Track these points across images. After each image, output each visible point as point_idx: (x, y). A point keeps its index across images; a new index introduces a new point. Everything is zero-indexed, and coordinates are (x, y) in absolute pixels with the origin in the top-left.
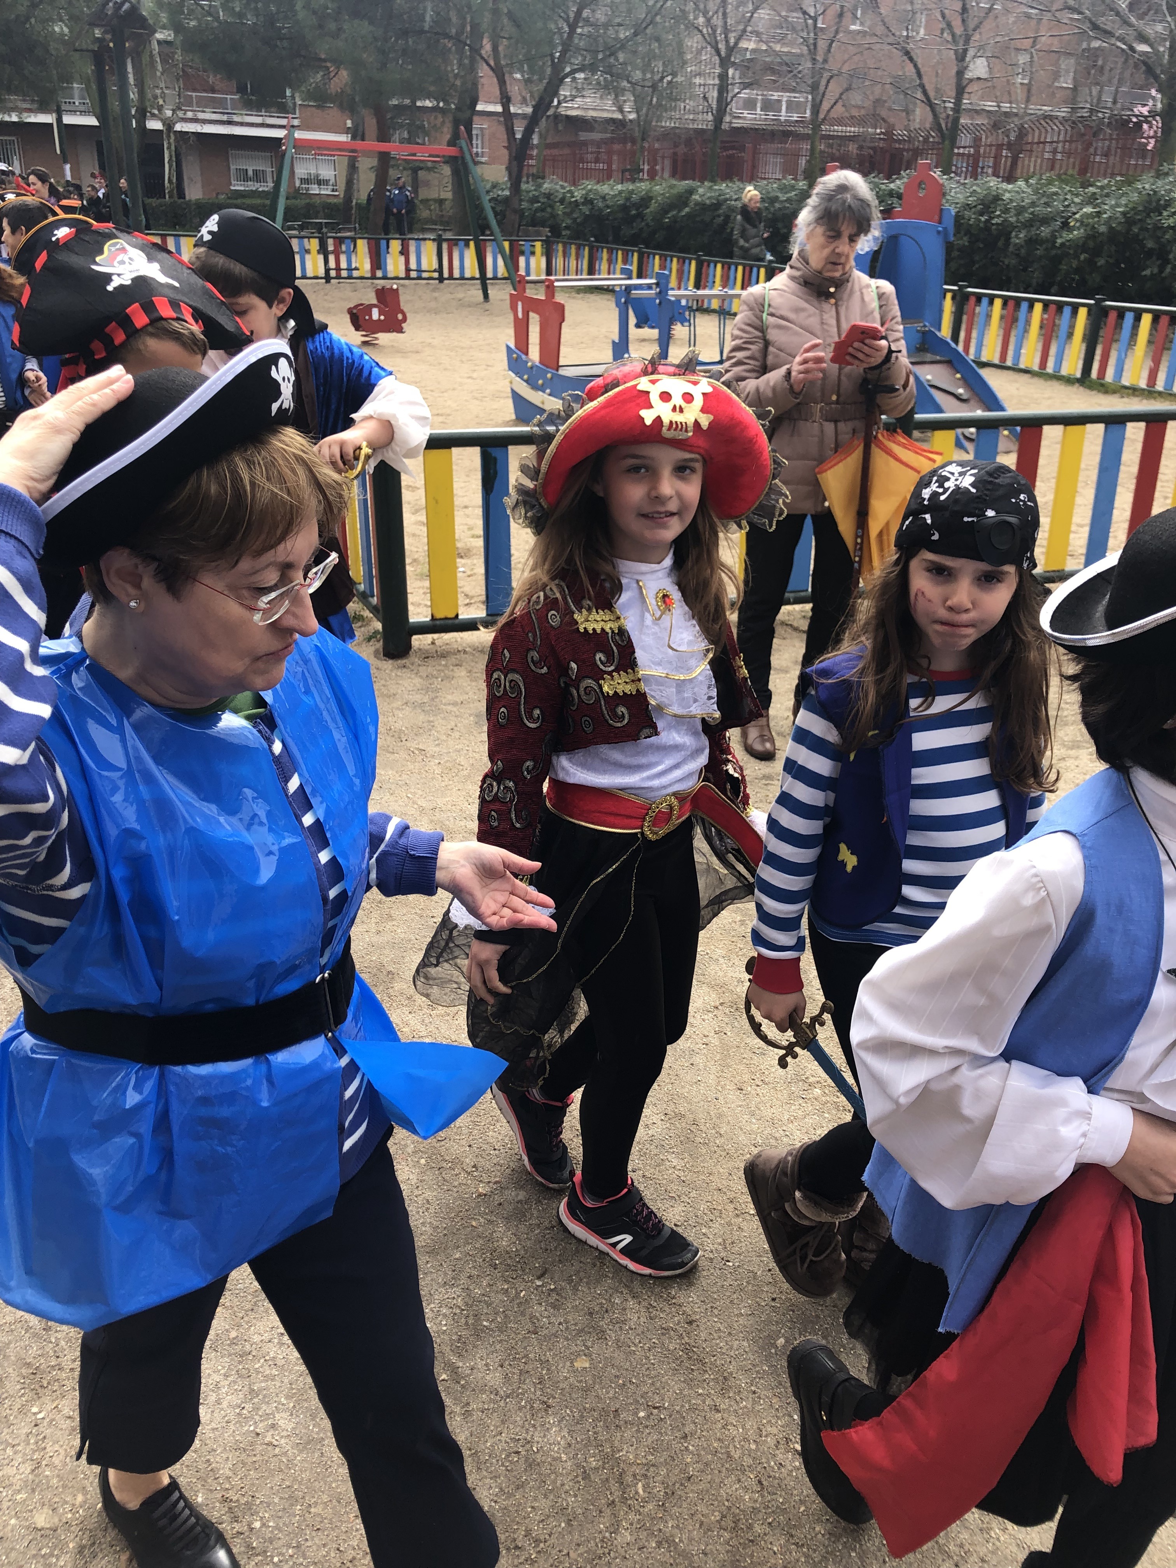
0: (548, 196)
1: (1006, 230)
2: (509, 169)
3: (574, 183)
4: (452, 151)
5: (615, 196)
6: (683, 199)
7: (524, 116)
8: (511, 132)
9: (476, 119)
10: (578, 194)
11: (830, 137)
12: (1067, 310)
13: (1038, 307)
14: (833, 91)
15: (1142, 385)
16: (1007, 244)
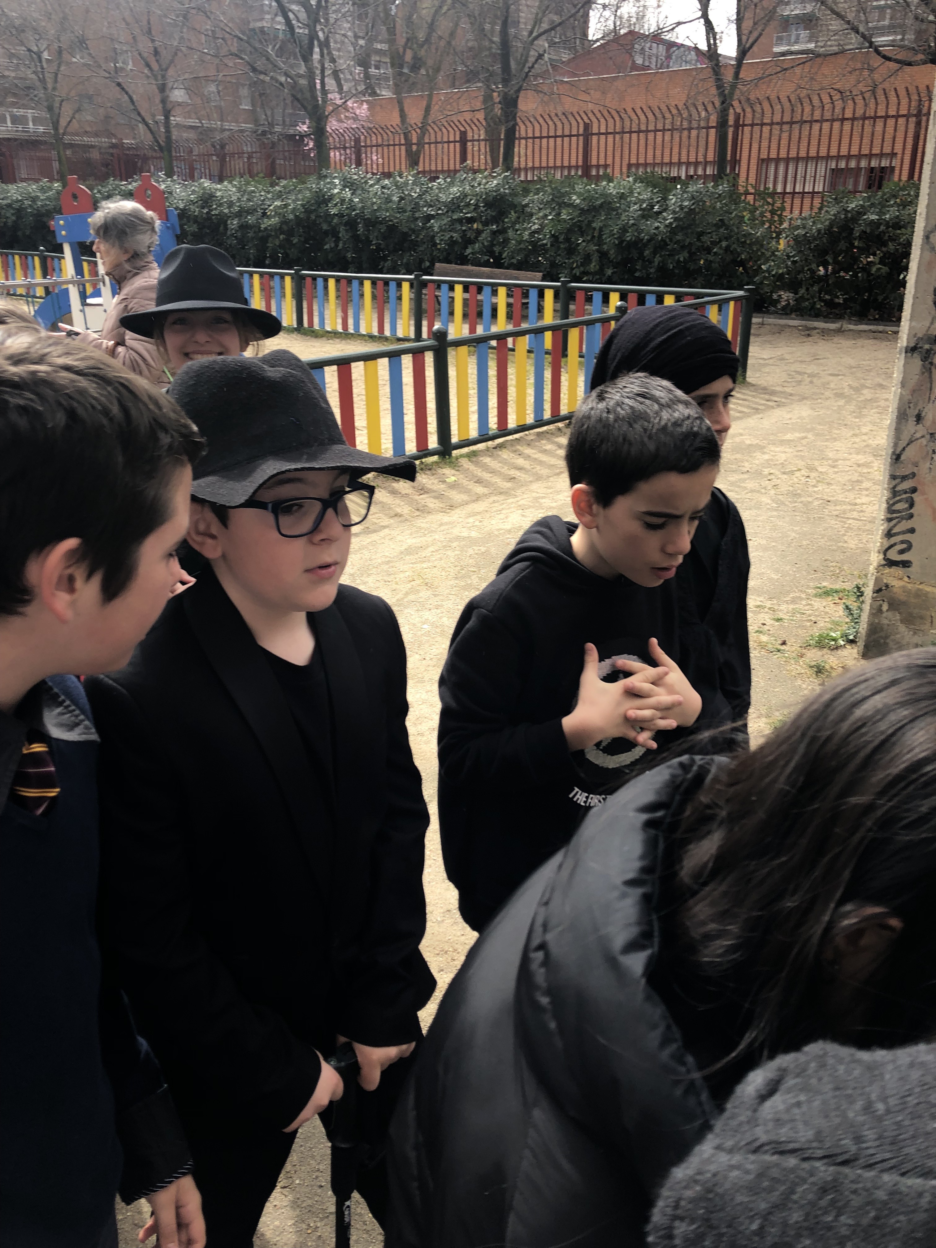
1: (223, 220)
11: (71, 146)
12: (277, 278)
13: (256, 277)
14: (67, 111)
15: (340, 329)
16: (226, 229)
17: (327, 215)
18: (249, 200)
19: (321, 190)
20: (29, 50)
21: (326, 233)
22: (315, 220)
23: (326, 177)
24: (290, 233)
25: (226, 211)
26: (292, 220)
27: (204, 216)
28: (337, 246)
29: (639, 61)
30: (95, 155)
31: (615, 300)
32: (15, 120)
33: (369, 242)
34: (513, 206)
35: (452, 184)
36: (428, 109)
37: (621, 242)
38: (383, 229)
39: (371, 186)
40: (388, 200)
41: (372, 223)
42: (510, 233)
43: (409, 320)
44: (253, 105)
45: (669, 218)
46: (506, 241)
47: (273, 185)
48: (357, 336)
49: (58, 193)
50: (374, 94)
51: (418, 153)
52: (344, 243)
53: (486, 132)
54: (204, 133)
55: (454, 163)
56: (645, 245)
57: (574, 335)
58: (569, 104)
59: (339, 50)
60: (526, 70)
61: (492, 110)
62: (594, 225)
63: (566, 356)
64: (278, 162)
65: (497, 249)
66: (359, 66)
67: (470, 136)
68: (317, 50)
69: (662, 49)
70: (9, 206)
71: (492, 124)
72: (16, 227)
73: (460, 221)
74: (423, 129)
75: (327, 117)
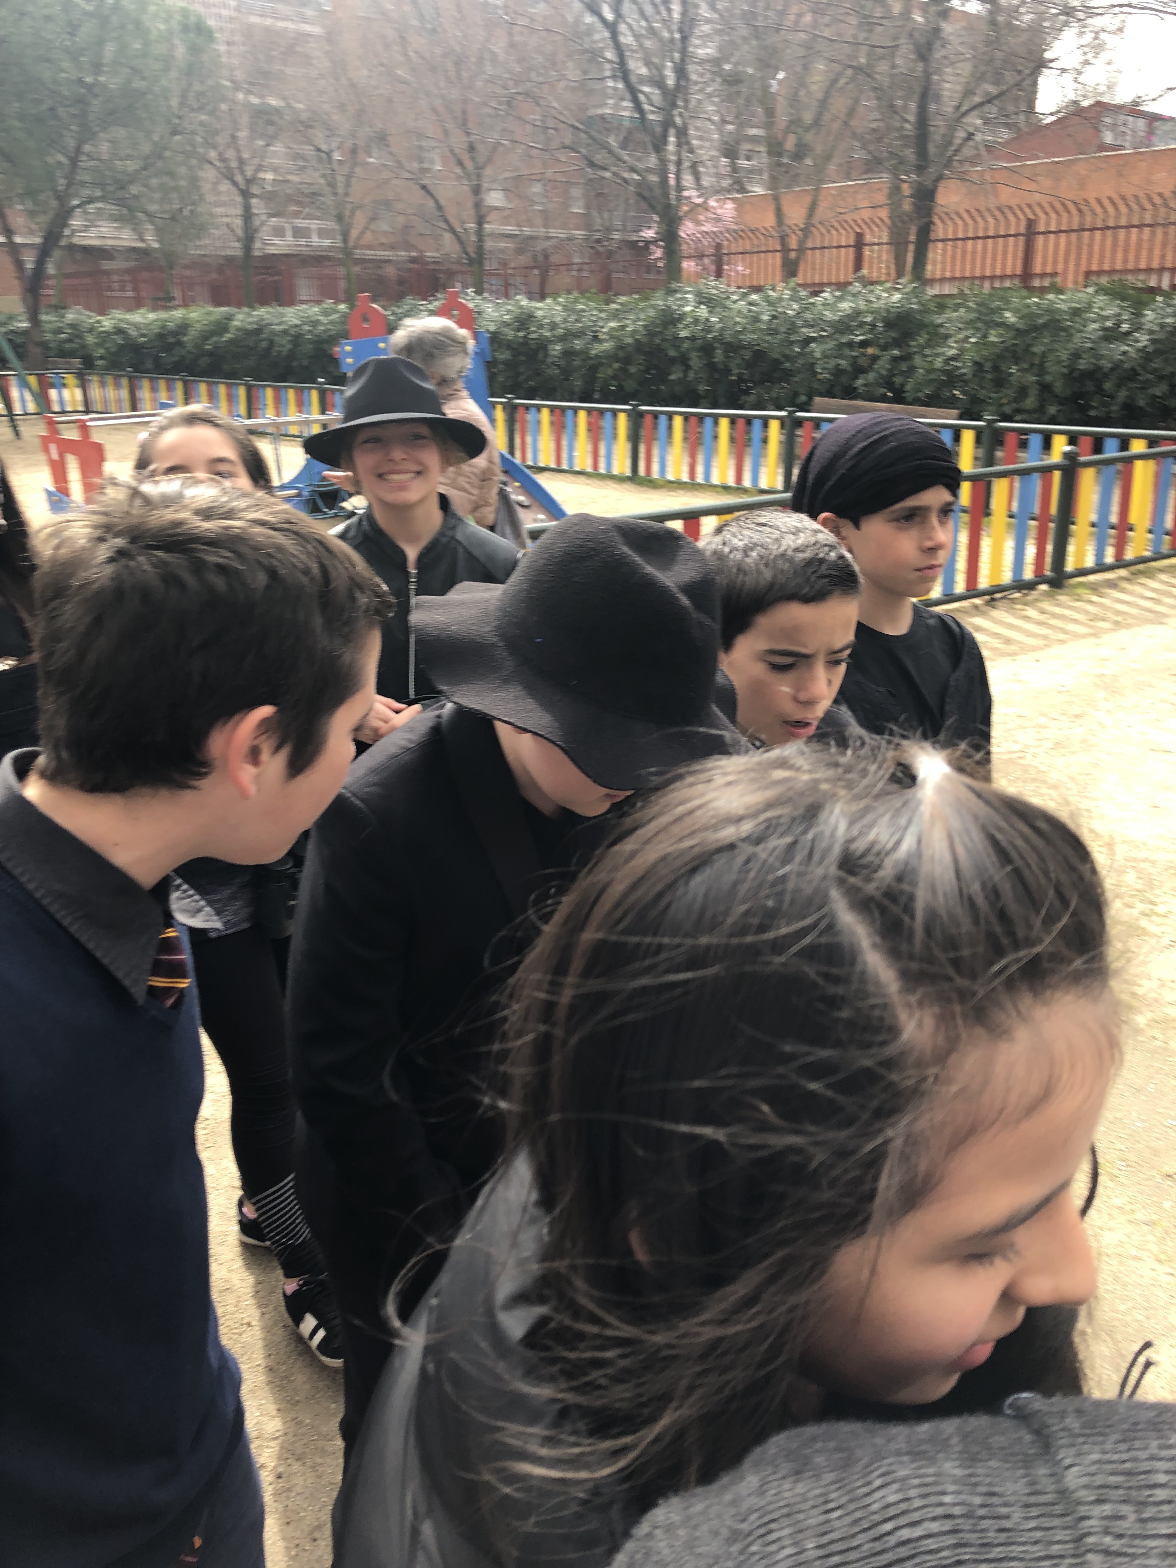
0: (74, 326)
1: (542, 345)
2: (24, 300)
3: (102, 313)
5: (149, 324)
6: (222, 325)
7: (32, 246)
8: (20, 263)
10: (107, 324)
11: (362, 261)
12: (608, 415)
13: (582, 415)
14: (359, 220)
15: (685, 478)
16: (546, 356)
17: (677, 338)
18: (577, 321)
19: (669, 307)
20: (319, 150)
21: (673, 360)
22: (659, 345)
23: (676, 291)
24: (627, 361)
25: (548, 334)
26: (628, 344)
27: (521, 340)
28: (686, 376)
29: (1108, 138)
30: (390, 271)
31: (1060, 446)
32: (298, 232)
33: (729, 371)
34: (922, 325)
35: (841, 299)
36: (812, 208)
37: (1072, 370)
38: (748, 355)
39: (735, 302)
40: (756, 319)
41: (733, 348)
42: (918, 360)
43: (777, 467)
44: (588, 207)
45: (1143, 339)
46: (912, 369)
47: (608, 302)
48: (708, 487)
49: (345, 316)
50: (743, 190)
51: (798, 259)
52: (696, 373)
53: (891, 234)
54: (524, 243)
55: (844, 273)
56: (1106, 376)
57: (1000, 487)
58: (1006, 195)
59: (701, 138)
60: (949, 153)
61: (900, 205)
62: (1035, 349)
63: (988, 514)
64: (615, 275)
65: (898, 380)
66: (726, 157)
67: (868, 238)
68: (672, 139)
69: (1141, 123)
70: (285, 332)
71: (899, 224)
72: (291, 356)
73: (850, 345)
74: (806, 231)
75: (680, 219)
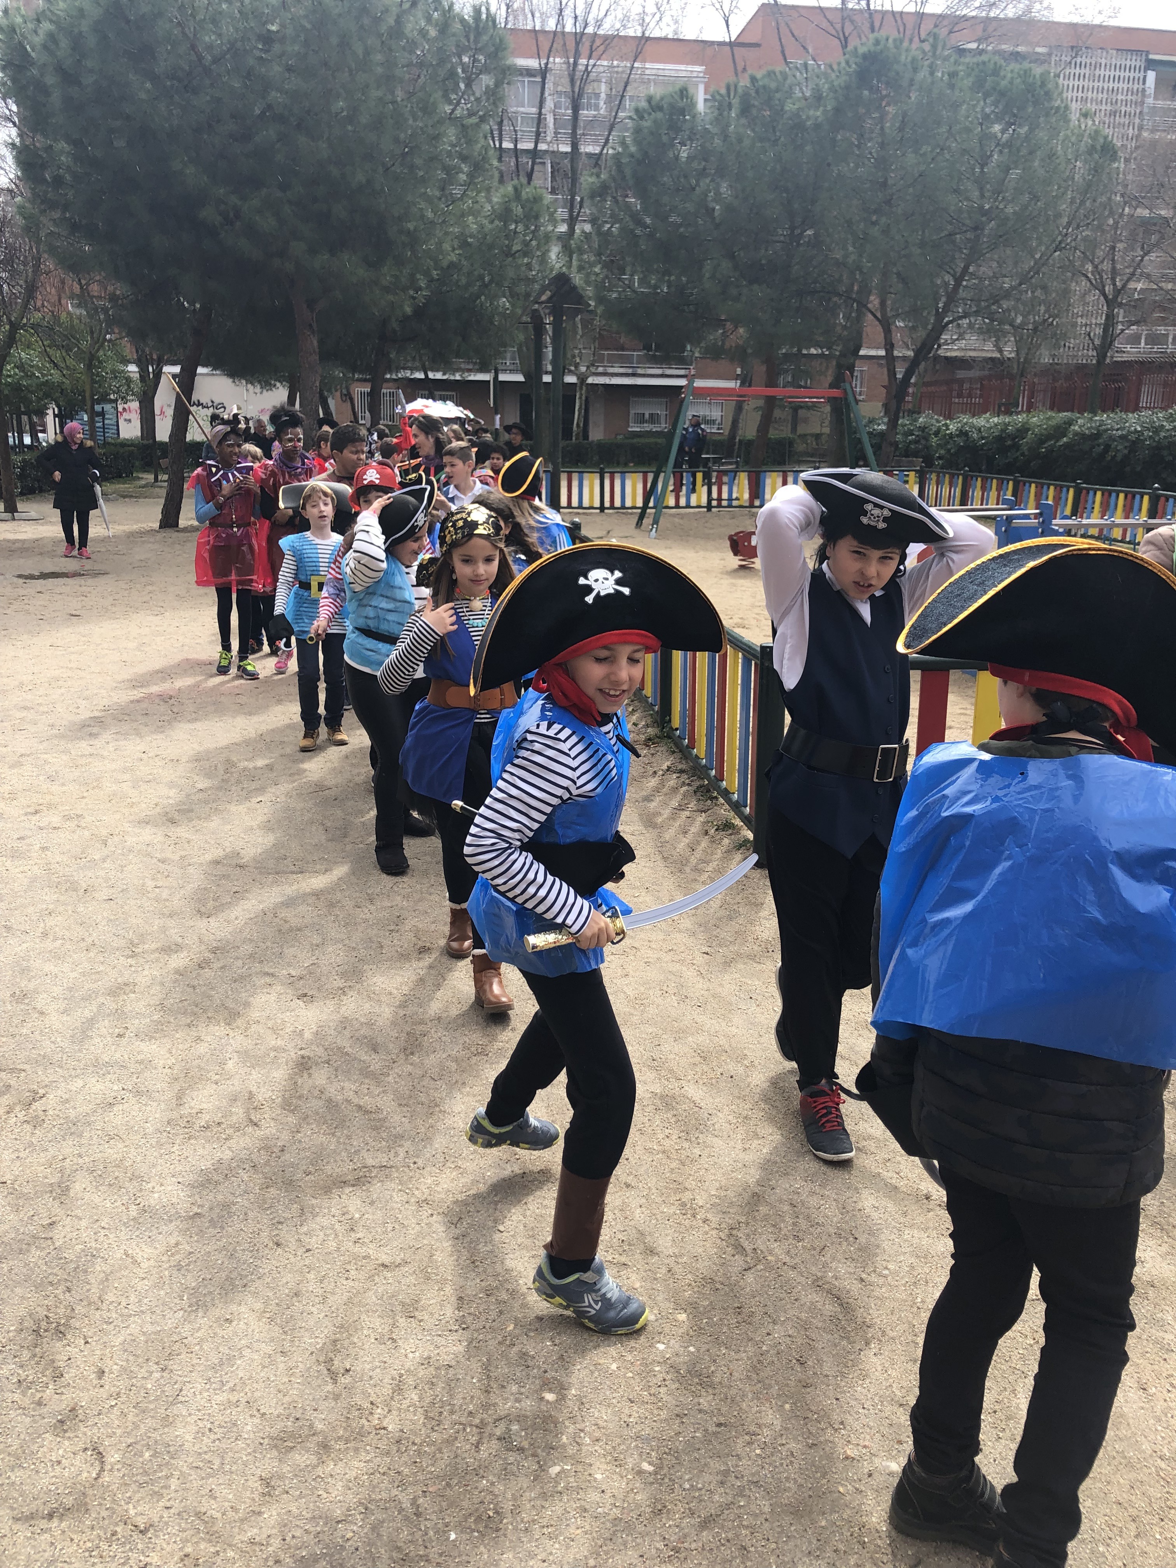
0: (923, 429)
2: (886, 406)
3: (951, 419)
4: (836, 393)
5: (991, 428)
6: (1061, 430)
7: (904, 358)
8: (892, 373)
9: (857, 363)
10: (953, 427)
32: (1154, 340)
72: (1126, 461)
